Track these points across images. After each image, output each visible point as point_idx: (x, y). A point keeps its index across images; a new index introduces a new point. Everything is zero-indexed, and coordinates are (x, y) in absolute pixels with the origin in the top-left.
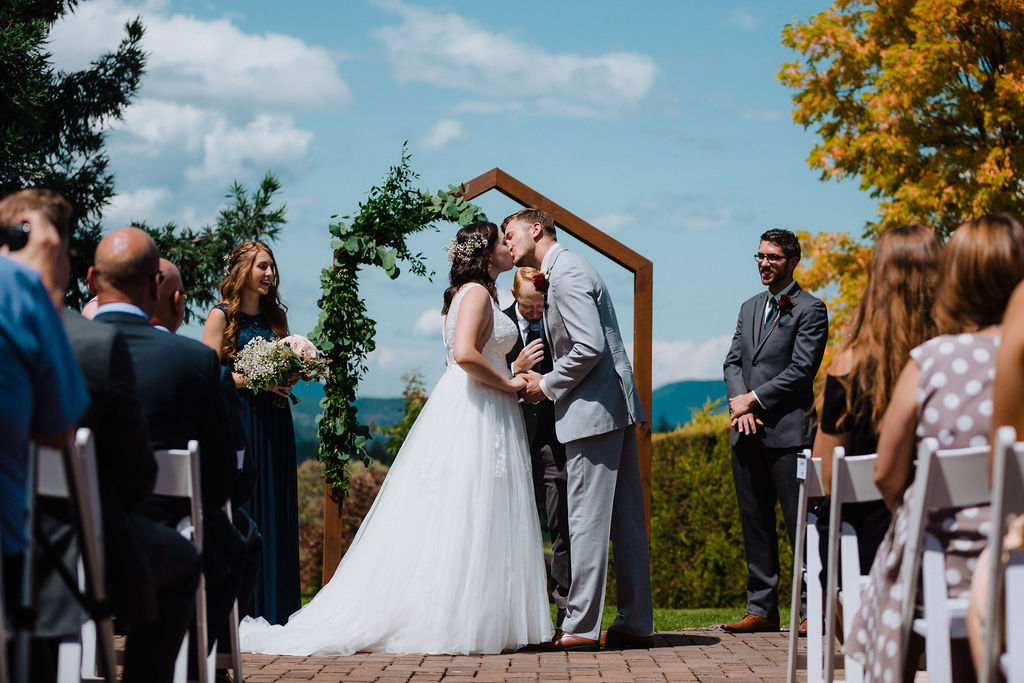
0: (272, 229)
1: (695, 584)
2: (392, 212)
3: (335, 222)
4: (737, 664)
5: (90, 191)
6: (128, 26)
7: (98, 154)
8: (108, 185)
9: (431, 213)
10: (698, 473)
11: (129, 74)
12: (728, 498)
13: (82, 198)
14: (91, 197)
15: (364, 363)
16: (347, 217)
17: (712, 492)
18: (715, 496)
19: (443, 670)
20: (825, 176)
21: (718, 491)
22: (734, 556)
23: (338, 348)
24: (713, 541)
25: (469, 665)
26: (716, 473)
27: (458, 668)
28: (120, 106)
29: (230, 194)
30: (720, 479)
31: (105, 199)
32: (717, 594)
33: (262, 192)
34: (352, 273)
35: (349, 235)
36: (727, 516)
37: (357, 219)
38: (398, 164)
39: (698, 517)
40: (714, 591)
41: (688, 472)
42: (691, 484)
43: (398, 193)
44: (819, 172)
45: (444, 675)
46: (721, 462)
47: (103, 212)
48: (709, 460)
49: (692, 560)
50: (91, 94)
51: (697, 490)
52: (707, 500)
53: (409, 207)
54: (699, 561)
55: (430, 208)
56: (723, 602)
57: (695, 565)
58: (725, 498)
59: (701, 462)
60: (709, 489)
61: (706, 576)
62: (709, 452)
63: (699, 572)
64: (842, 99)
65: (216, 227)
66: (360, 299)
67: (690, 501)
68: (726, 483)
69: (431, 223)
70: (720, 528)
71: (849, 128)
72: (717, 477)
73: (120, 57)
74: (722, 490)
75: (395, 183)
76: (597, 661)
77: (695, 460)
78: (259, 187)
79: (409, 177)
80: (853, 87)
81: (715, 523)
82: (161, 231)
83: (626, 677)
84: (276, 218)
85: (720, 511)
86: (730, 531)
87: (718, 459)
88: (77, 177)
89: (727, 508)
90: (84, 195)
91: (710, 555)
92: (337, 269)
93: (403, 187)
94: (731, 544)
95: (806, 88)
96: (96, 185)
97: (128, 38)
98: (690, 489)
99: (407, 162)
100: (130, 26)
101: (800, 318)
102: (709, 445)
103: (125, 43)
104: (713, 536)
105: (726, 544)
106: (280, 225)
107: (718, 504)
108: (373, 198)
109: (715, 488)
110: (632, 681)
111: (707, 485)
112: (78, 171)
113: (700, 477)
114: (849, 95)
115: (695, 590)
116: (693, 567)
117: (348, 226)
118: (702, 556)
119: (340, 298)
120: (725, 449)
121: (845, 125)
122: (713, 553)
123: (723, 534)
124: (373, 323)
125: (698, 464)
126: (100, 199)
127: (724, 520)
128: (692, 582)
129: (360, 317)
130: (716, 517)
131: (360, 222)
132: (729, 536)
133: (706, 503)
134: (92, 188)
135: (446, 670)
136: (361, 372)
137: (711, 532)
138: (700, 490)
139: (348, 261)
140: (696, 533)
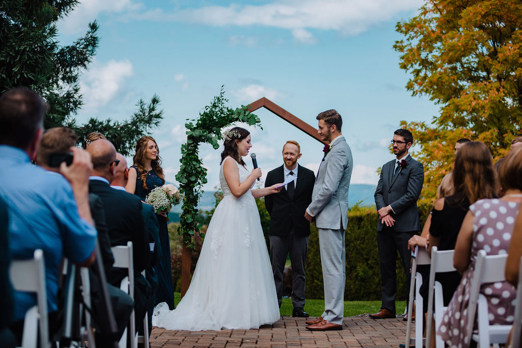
0: (156, 121)
1: (352, 287)
2: (215, 118)
3: (188, 122)
4: (378, 337)
5: (71, 102)
6: (90, 25)
7: (75, 84)
8: (80, 99)
9: (233, 118)
10: (354, 234)
11: (90, 48)
12: (368, 246)
13: (67, 105)
14: (71, 105)
15: (202, 189)
16: (194, 120)
17: (360, 243)
18: (361, 245)
19: (241, 340)
20: (414, 94)
21: (363, 243)
22: (371, 274)
23: (190, 182)
24: (360, 266)
25: (253, 337)
26: (362, 234)
27: (248, 339)
28: (86, 63)
29: (138, 104)
30: (364, 237)
31: (78, 106)
32: (362, 291)
33: (152, 104)
34: (196, 147)
35: (195, 128)
36: (366, 255)
37: (198, 120)
38: (219, 95)
39: (353, 255)
40: (361, 290)
41: (349, 234)
42: (350, 239)
43: (217, 109)
44: (411, 92)
45: (242, 343)
46: (364, 229)
47: (77, 112)
48: (359, 229)
49: (350, 275)
50: (72, 57)
51: (353, 242)
52: (358, 247)
53: (223, 115)
54: (354, 276)
55: (233, 116)
56: (365, 295)
57: (352, 277)
58: (366, 246)
59: (355, 229)
60: (358, 242)
61: (357, 282)
62: (359, 225)
63: (353, 281)
64: (423, 58)
65: (131, 121)
66: (199, 158)
67: (350, 247)
68: (367, 239)
69: (233, 123)
70: (364, 261)
71: (426, 72)
72: (363, 236)
73: (86, 40)
74: (365, 243)
75: (216, 104)
76: (313, 335)
77: (352, 229)
78: (151, 102)
79: (223, 101)
80: (428, 53)
81: (361, 258)
82: (104, 122)
83: (328, 345)
84: (158, 116)
85: (364, 253)
86: (369, 262)
87: (363, 228)
88: (65, 96)
89: (367, 251)
90: (69, 104)
91: (359, 273)
92: (189, 145)
93: (220, 106)
94: (369, 268)
95: (406, 52)
96: (74, 99)
97: (90, 31)
98: (350, 242)
99: (223, 95)
100: (91, 25)
101: (411, 170)
102: (359, 221)
103: (89, 33)
104: (360, 264)
105: (366, 268)
106: (160, 119)
107: (363, 249)
108: (206, 111)
109: (362, 241)
110: (331, 347)
111: (358, 240)
112: (65, 93)
113: (355, 237)
114: (427, 56)
115: (352, 289)
116: (351, 279)
117: (194, 124)
118: (355, 274)
119: (190, 158)
120: (367, 224)
121: (424, 70)
122: (360, 272)
123: (365, 264)
124: (206, 170)
125: (354, 230)
126: (76, 106)
127: (365, 256)
128: (350, 286)
129: (200, 167)
130: (362, 256)
131: (200, 122)
132: (368, 264)
133: (357, 249)
134: (72, 101)
135: (243, 340)
136: (201, 193)
137: (359, 262)
138: (355, 243)
139: (194, 141)
140: (353, 263)
